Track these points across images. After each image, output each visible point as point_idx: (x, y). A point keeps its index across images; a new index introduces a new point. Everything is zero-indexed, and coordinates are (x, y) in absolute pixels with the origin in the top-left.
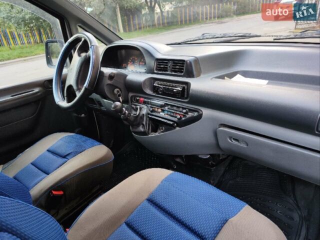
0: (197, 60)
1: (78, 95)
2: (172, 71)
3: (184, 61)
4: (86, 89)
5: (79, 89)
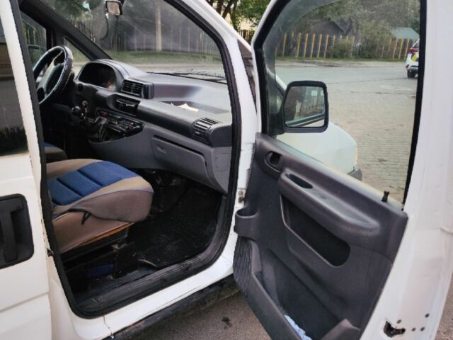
1: (46, 97)
2: (134, 92)
3: (143, 84)
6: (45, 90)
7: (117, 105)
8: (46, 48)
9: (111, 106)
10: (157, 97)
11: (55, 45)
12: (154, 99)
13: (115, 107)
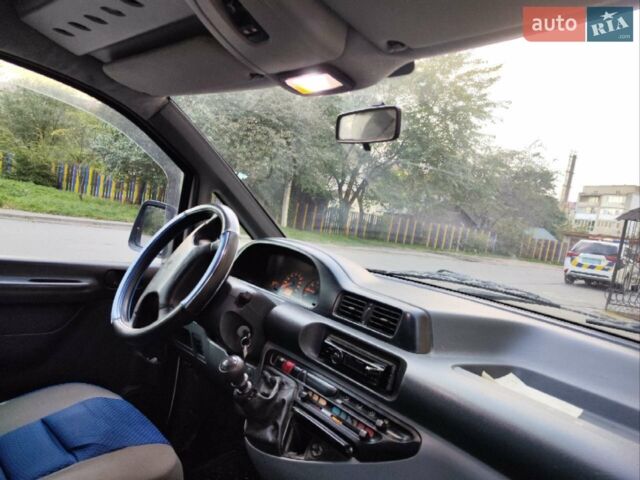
0: (427, 318)
1: (163, 317)
2: (368, 324)
3: (400, 311)
4: (183, 309)
5: (168, 307)
6: (162, 300)
7: (325, 352)
8: (177, 209)
9: (310, 352)
10: (439, 349)
11: (195, 204)
12: (432, 354)
13: (320, 356)
